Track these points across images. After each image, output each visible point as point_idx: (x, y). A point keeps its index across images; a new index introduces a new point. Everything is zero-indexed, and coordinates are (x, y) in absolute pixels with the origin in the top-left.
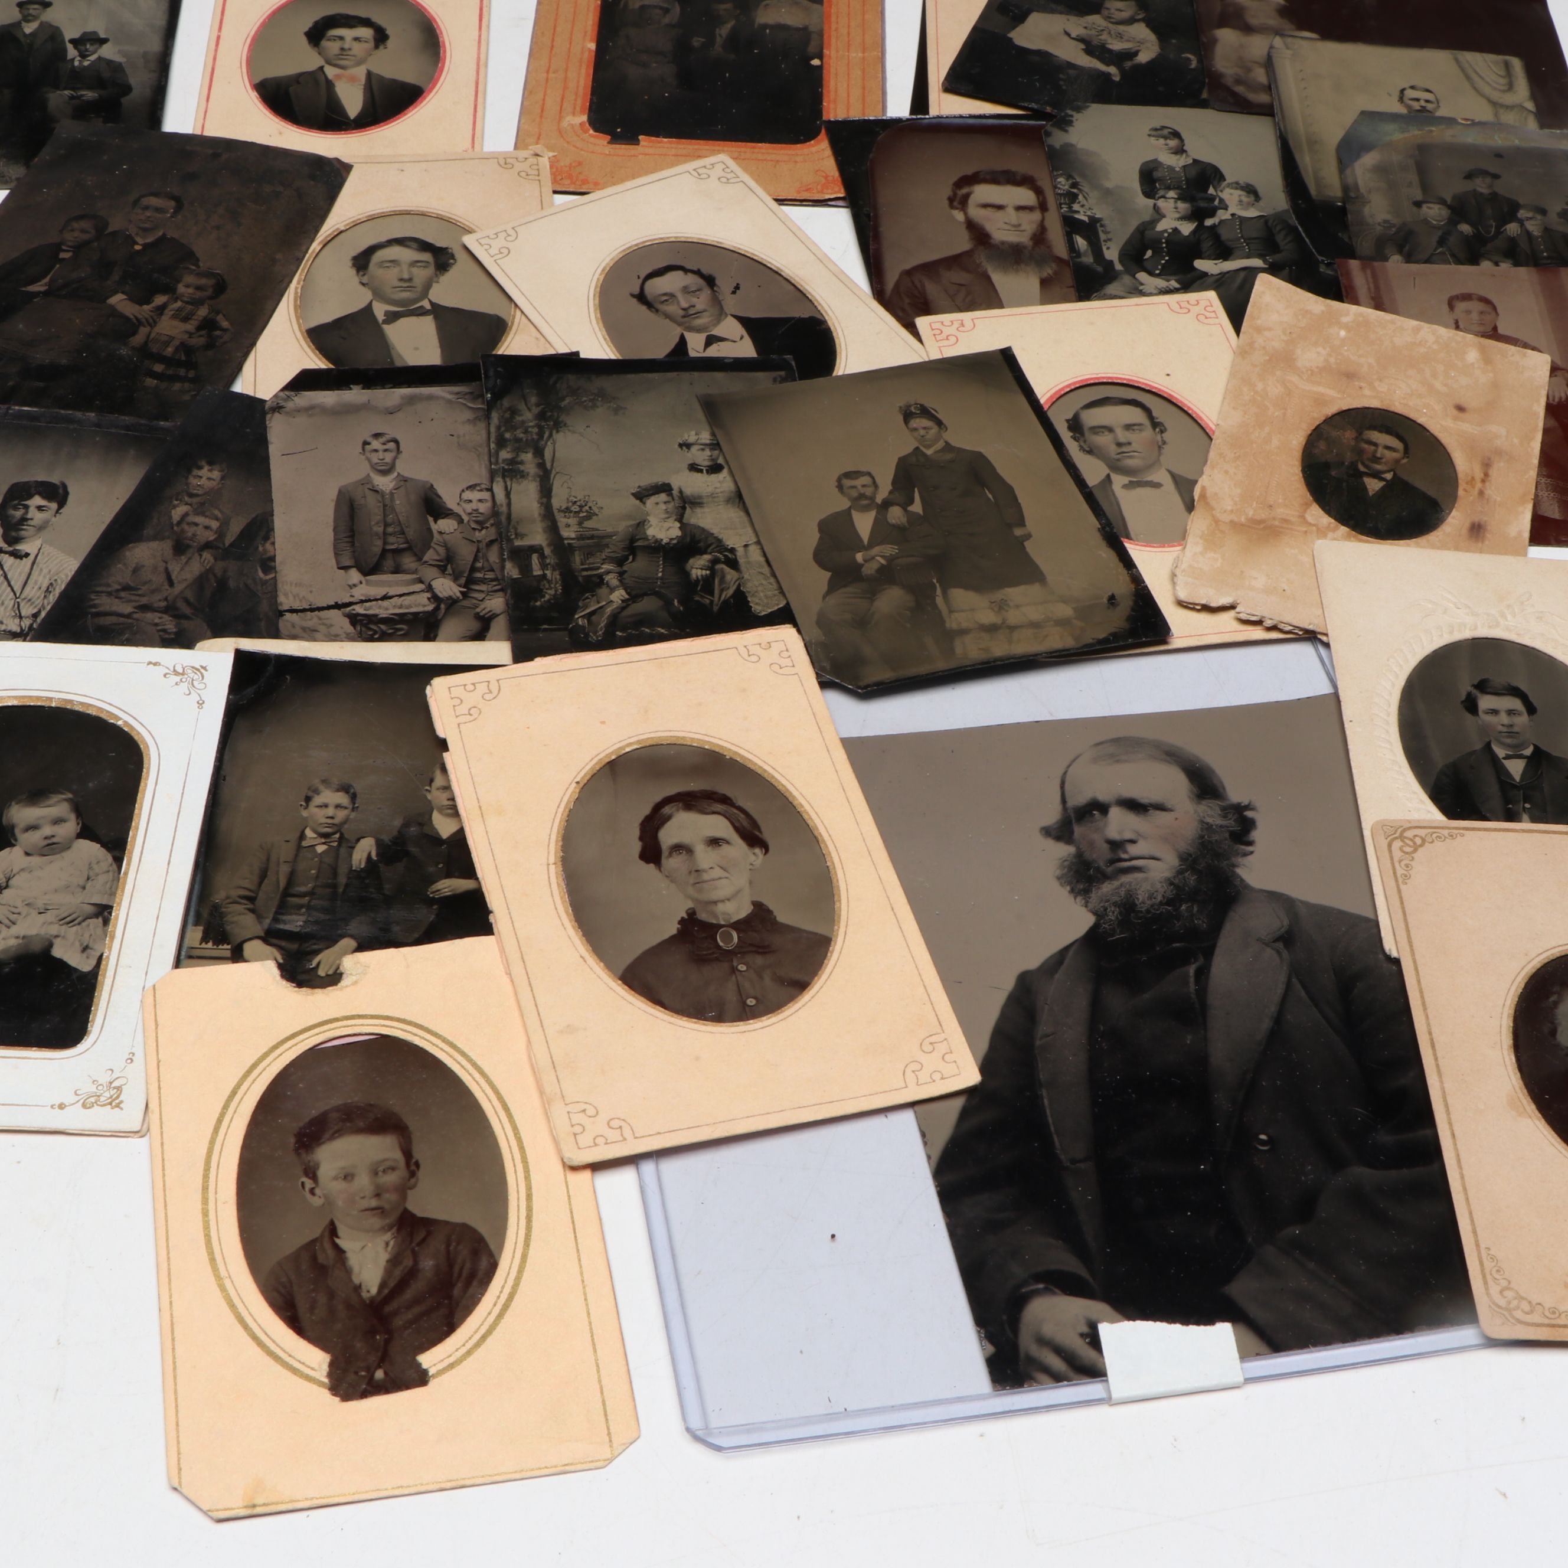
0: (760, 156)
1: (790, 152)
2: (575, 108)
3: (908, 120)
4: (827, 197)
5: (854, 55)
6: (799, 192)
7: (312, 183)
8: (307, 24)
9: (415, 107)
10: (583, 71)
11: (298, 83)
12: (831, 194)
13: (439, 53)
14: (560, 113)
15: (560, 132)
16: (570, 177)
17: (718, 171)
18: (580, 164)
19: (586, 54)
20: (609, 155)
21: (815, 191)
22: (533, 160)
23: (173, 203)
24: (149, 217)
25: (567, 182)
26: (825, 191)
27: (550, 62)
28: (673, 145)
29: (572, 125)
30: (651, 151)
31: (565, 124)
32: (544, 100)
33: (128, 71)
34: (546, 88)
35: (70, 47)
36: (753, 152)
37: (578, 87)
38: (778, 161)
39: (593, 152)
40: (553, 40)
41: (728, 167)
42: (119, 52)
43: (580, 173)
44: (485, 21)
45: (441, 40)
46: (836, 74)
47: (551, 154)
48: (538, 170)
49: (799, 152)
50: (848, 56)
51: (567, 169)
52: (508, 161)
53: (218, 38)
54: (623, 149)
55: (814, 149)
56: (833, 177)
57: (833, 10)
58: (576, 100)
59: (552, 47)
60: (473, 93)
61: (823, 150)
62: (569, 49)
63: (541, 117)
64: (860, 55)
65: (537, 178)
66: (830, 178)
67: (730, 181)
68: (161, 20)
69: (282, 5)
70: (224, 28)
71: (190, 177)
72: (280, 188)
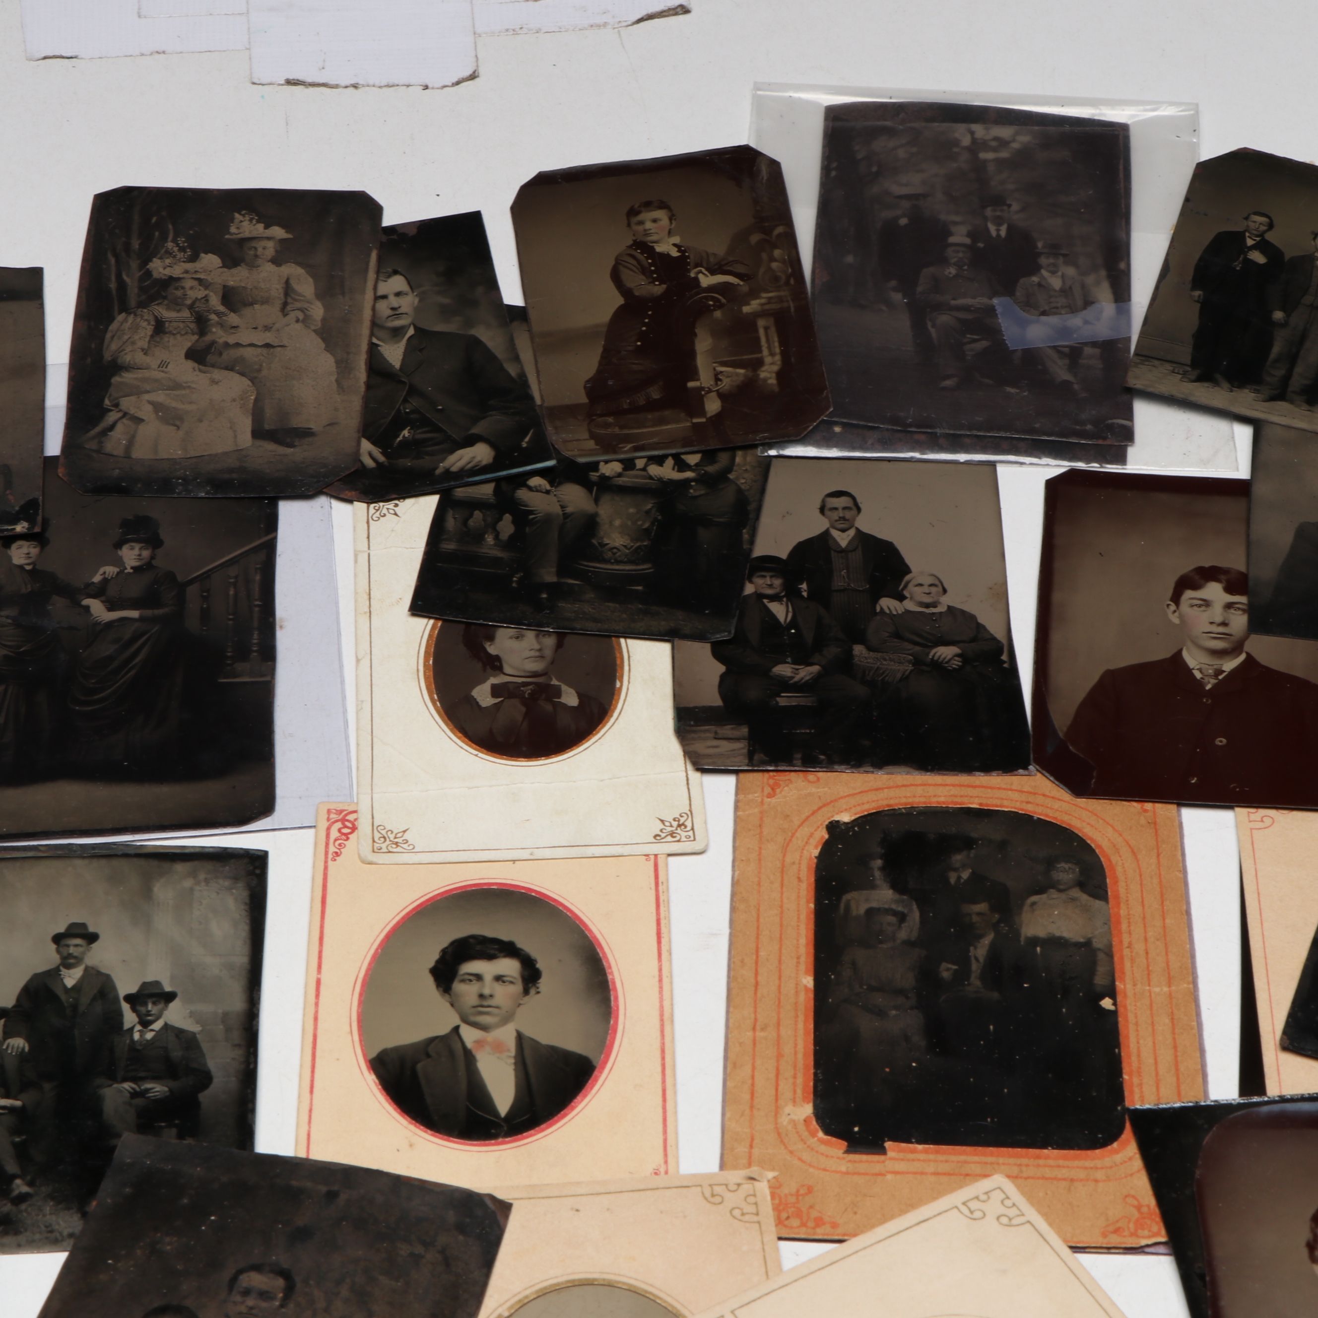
0: (1048, 1173)
1: (1088, 1164)
2: (795, 1092)
3: (1240, 1106)
4: (1144, 1242)
5: (1157, 990)
6: (1104, 1235)
7: (461, 1238)
9: (585, 1096)
10: (801, 1026)
11: (428, 1055)
12: (1149, 1237)
13: (608, 1000)
14: (777, 1100)
15: (779, 1134)
16: (799, 1214)
17: (994, 1207)
18: (810, 1190)
19: (802, 997)
20: (847, 1173)
21: (1126, 1233)
22: (747, 1187)
23: (280, 1282)
24: (251, 1308)
25: (795, 1222)
26: (1140, 1232)
27: (755, 1012)
28: (932, 1157)
29: (794, 1121)
30: (901, 1166)
31: (784, 1120)
32: (753, 1077)
33: (205, 1046)
34: (754, 1059)
35: (126, 1007)
36: (1038, 1166)
37: (796, 1053)
38: (1072, 1180)
39: (825, 1170)
40: (756, 974)
41: (1008, 1198)
42: (192, 1014)
43: (811, 1207)
44: (664, 941)
45: (610, 977)
46: (1137, 1024)
47: (771, 1175)
48: (756, 1204)
49: (1099, 1163)
50: (1150, 992)
51: (792, 1200)
52: (717, 1189)
53: (318, 982)
54: (865, 1162)
55: (1118, 1158)
56: (1148, 1206)
57: (1123, 912)
58: (795, 1077)
59: (757, 984)
60: (659, 1069)
61: (1130, 1159)
62: (779, 986)
63: (752, 1107)
64: (1166, 989)
65: (755, 1218)
66: (1145, 1210)
67: (1014, 1222)
68: (242, 959)
69: (398, 923)
70: (324, 967)
71: (301, 1235)
72: (419, 1249)
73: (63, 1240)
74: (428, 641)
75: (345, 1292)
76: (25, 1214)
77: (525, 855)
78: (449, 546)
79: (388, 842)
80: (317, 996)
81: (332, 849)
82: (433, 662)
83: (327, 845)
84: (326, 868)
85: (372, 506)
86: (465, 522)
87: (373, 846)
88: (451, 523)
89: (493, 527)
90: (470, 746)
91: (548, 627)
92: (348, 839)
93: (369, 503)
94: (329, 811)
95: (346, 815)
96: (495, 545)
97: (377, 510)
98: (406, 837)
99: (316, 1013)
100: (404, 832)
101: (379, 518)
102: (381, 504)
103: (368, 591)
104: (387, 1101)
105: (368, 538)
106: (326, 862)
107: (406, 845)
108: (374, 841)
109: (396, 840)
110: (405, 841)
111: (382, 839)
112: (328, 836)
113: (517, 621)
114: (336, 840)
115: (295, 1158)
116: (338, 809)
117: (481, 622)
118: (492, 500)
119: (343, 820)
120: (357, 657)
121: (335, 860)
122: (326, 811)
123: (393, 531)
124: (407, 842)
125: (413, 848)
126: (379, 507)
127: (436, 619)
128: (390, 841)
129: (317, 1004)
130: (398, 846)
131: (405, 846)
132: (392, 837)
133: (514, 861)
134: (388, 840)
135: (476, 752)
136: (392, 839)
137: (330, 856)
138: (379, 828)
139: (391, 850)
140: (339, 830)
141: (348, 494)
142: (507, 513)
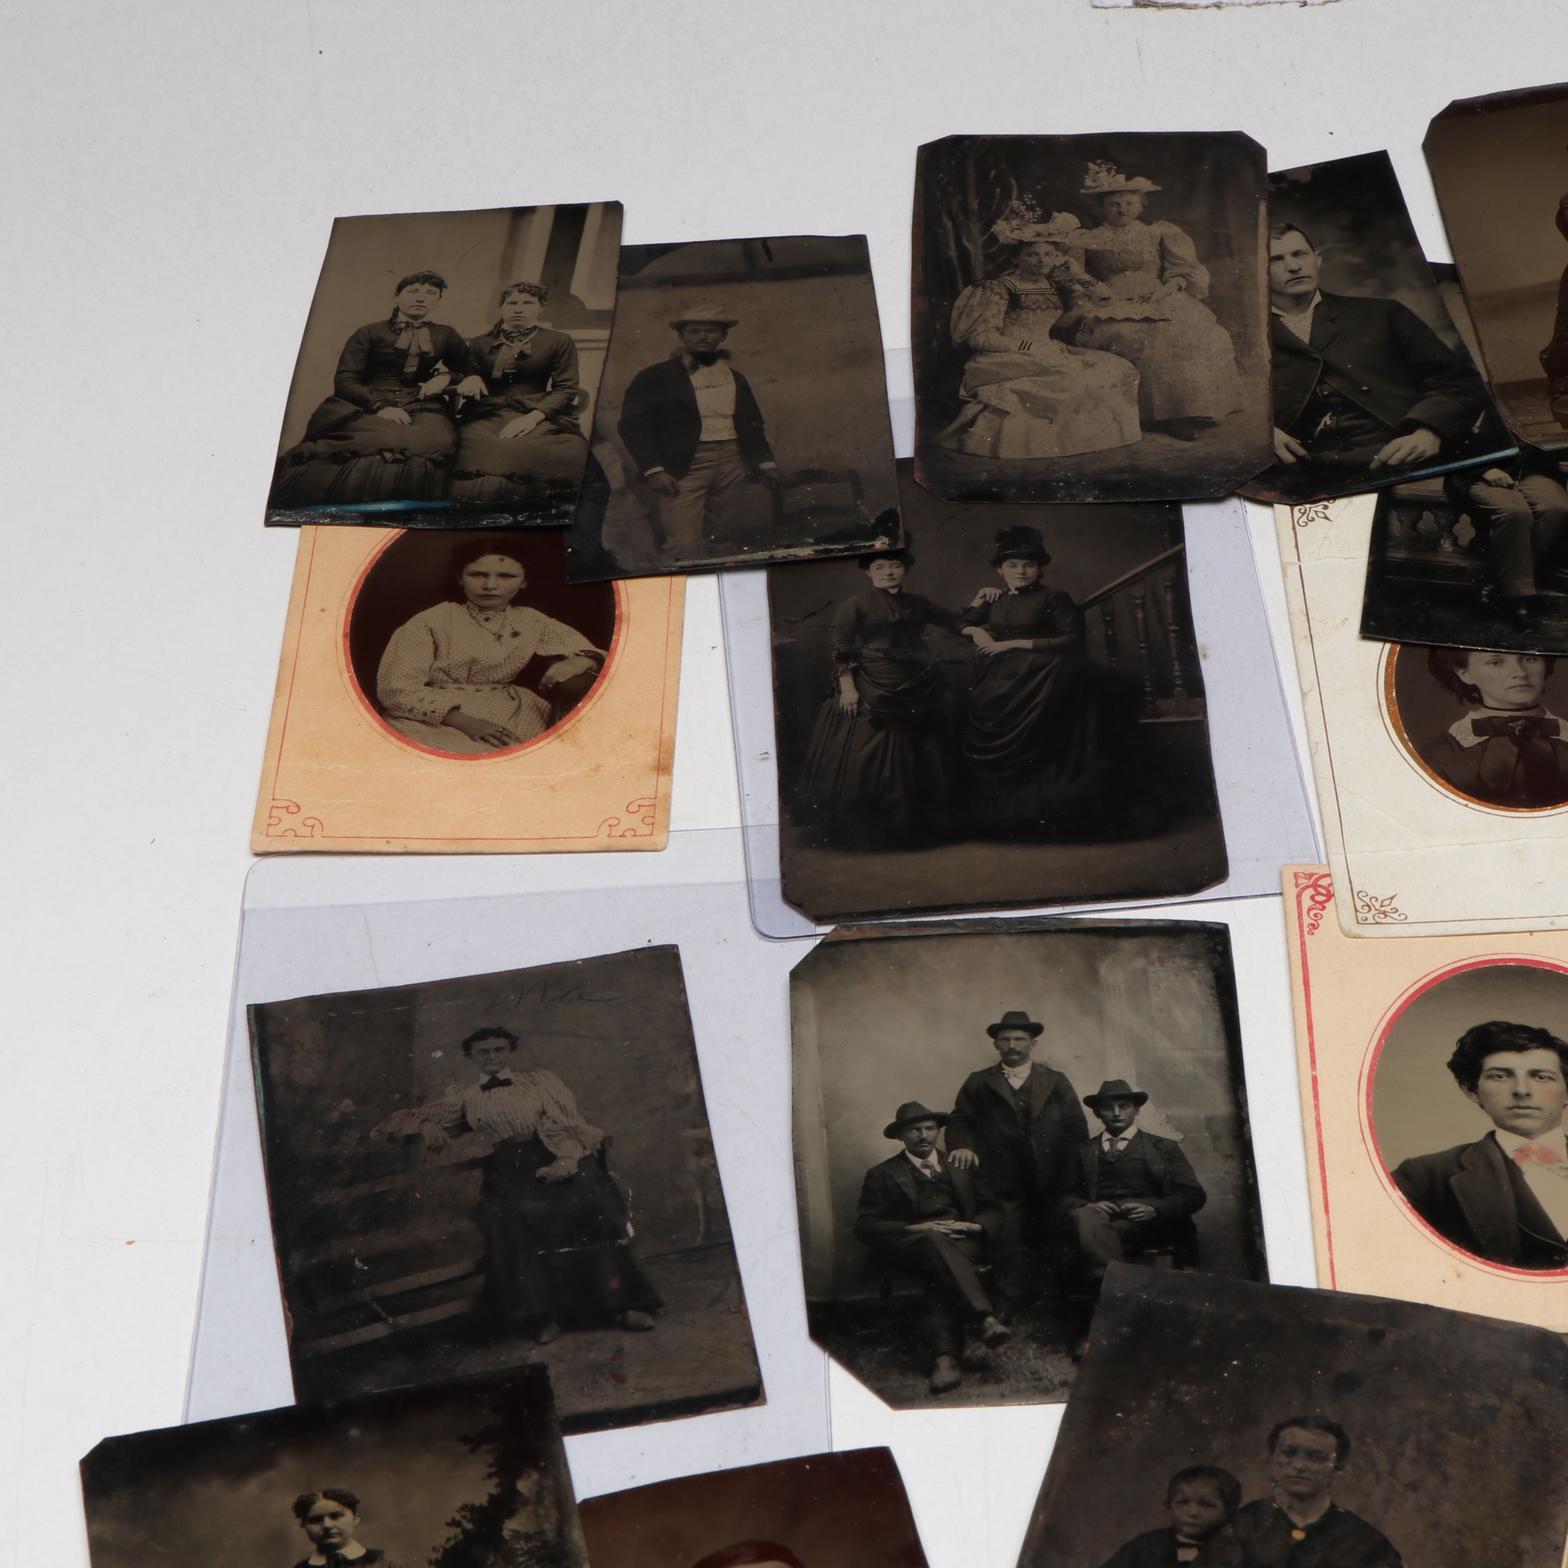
7: (1542, 1386)
8: (1450, 1049)
11: (1462, 1168)
23: (1331, 1440)
24: (1301, 1471)
33: (1191, 1157)
35: (1088, 1112)
42: (1169, 1119)
53: (1315, 1080)
68: (1218, 1054)
69: (1400, 1008)
70: (1318, 1061)
71: (1346, 1383)
73: (1054, 1390)
74: (1387, 669)
75: (1410, 1450)
76: (1004, 1359)
77: (1544, 924)
78: (1398, 555)
79: (1373, 912)
80: (1316, 1096)
81: (1307, 921)
82: (1396, 695)
83: (1300, 915)
84: (1303, 944)
85: (1297, 508)
86: (1414, 526)
87: (1357, 916)
88: (1396, 527)
89: (1449, 530)
90: (1457, 795)
91: (1533, 649)
92: (1324, 908)
93: (1292, 506)
94: (1296, 875)
95: (1318, 879)
96: (1454, 552)
97: (1303, 514)
98: (1395, 904)
99: (1318, 1116)
100: (1392, 898)
101: (1307, 523)
102: (1308, 506)
103: (1305, 611)
104: (1421, 1222)
105: (1297, 546)
106: (1302, 936)
107: (1397, 914)
108: (1356, 911)
109: (1383, 909)
110: (1394, 910)
111: (1367, 908)
112: (1299, 904)
113: (1494, 643)
114: (1309, 910)
115: (1319, 1290)
116: (1306, 872)
117: (1450, 644)
118: (1444, 498)
119: (1315, 886)
120: (1302, 690)
121: (1313, 934)
122: (1293, 875)
123: (1325, 538)
124: (1397, 911)
125: (1406, 918)
126: (1306, 510)
127: (1393, 642)
128: (1376, 910)
129: (1317, 1107)
130: (1386, 916)
131: (1395, 916)
132: (1377, 905)
133: (1531, 932)
134: (1373, 908)
135: (1466, 802)
136: (1378, 907)
137: (1306, 929)
138: (1360, 895)
139: (1379, 920)
140: (1312, 898)
141: (1266, 495)
142: (1464, 513)
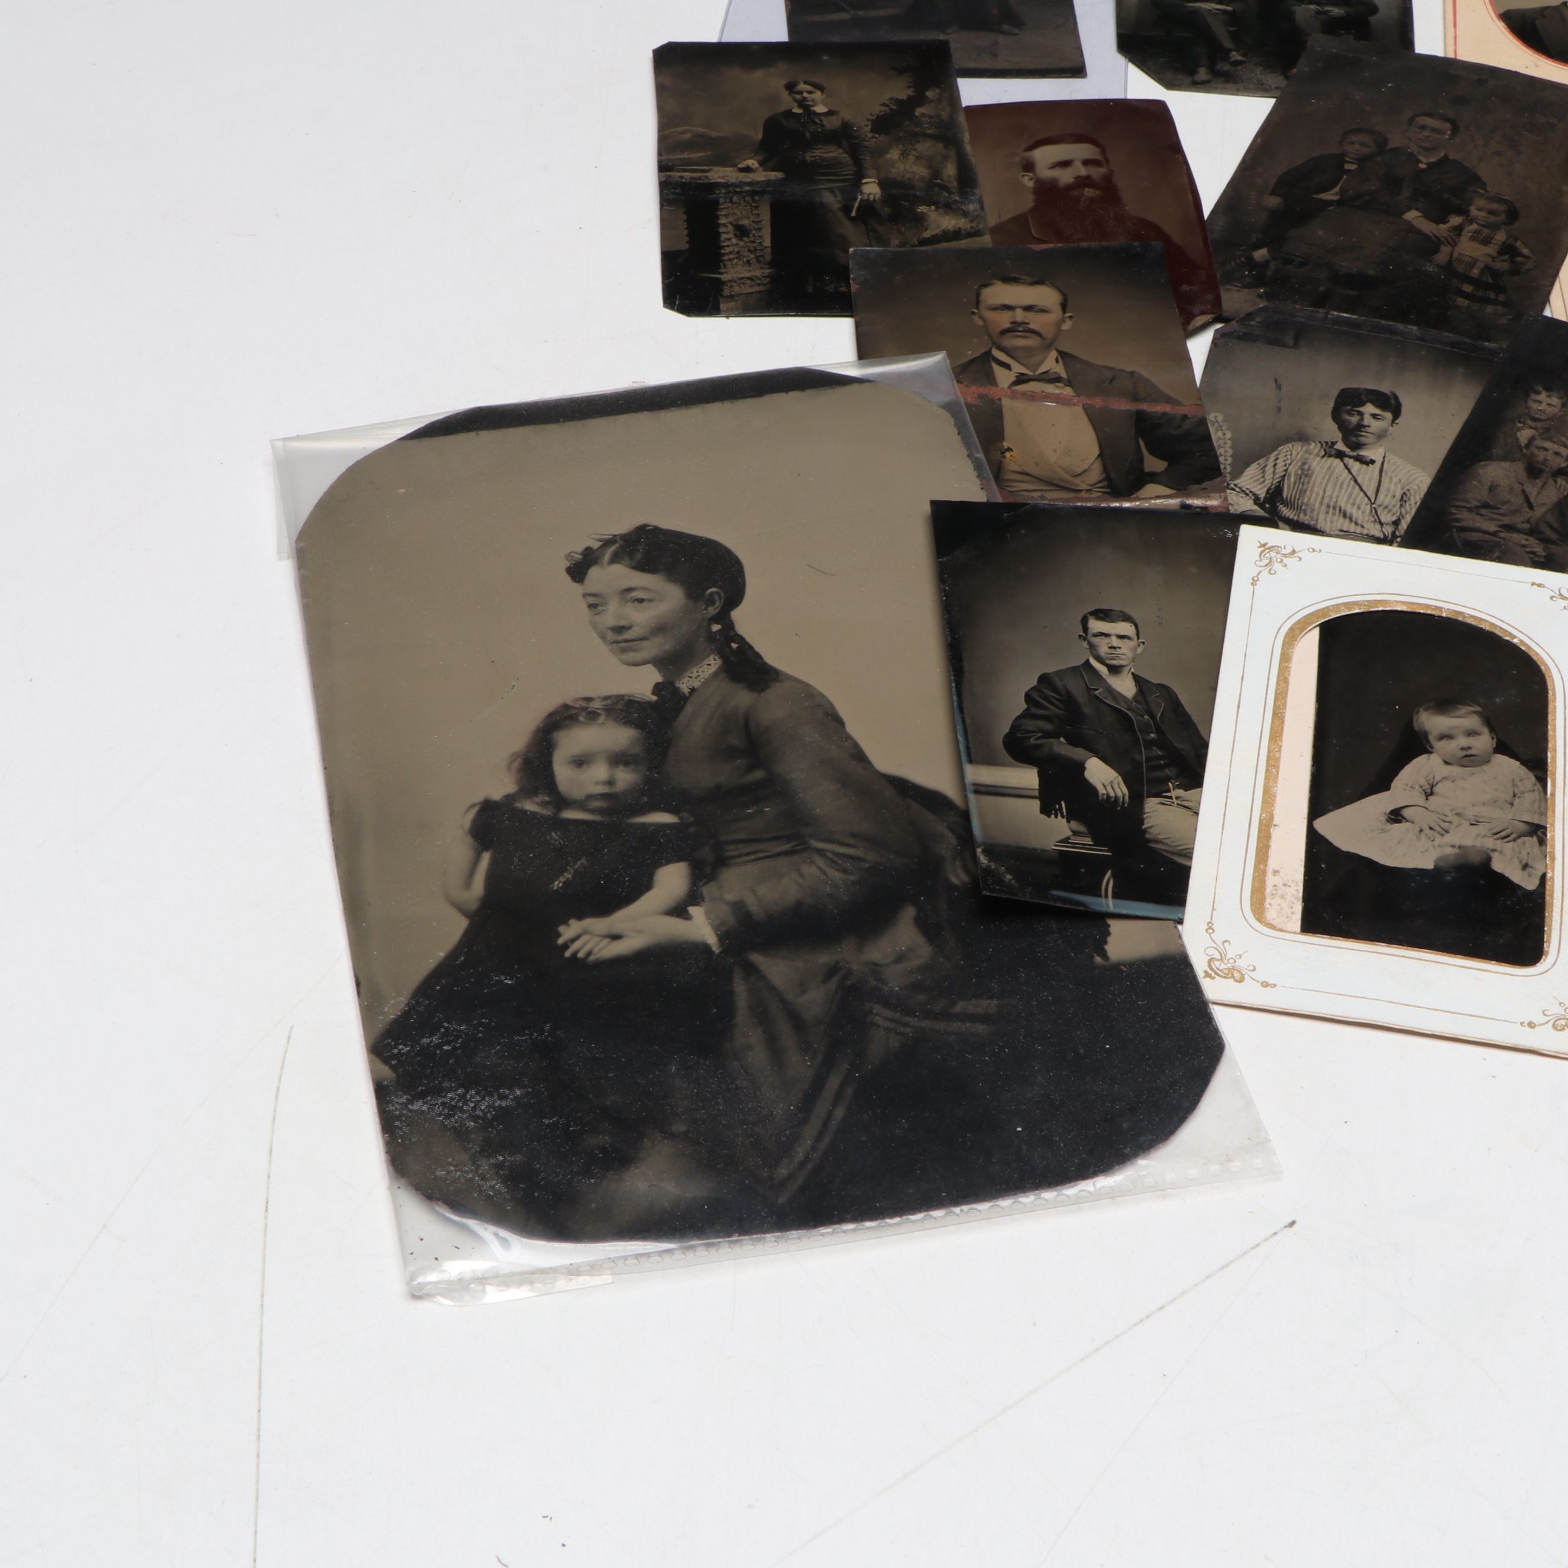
11: (1544, 17)
23: (1448, 125)
24: (1428, 137)
72: (1554, 121)
73: (1271, 90)
76: (1241, 72)
115: (1446, 58)
